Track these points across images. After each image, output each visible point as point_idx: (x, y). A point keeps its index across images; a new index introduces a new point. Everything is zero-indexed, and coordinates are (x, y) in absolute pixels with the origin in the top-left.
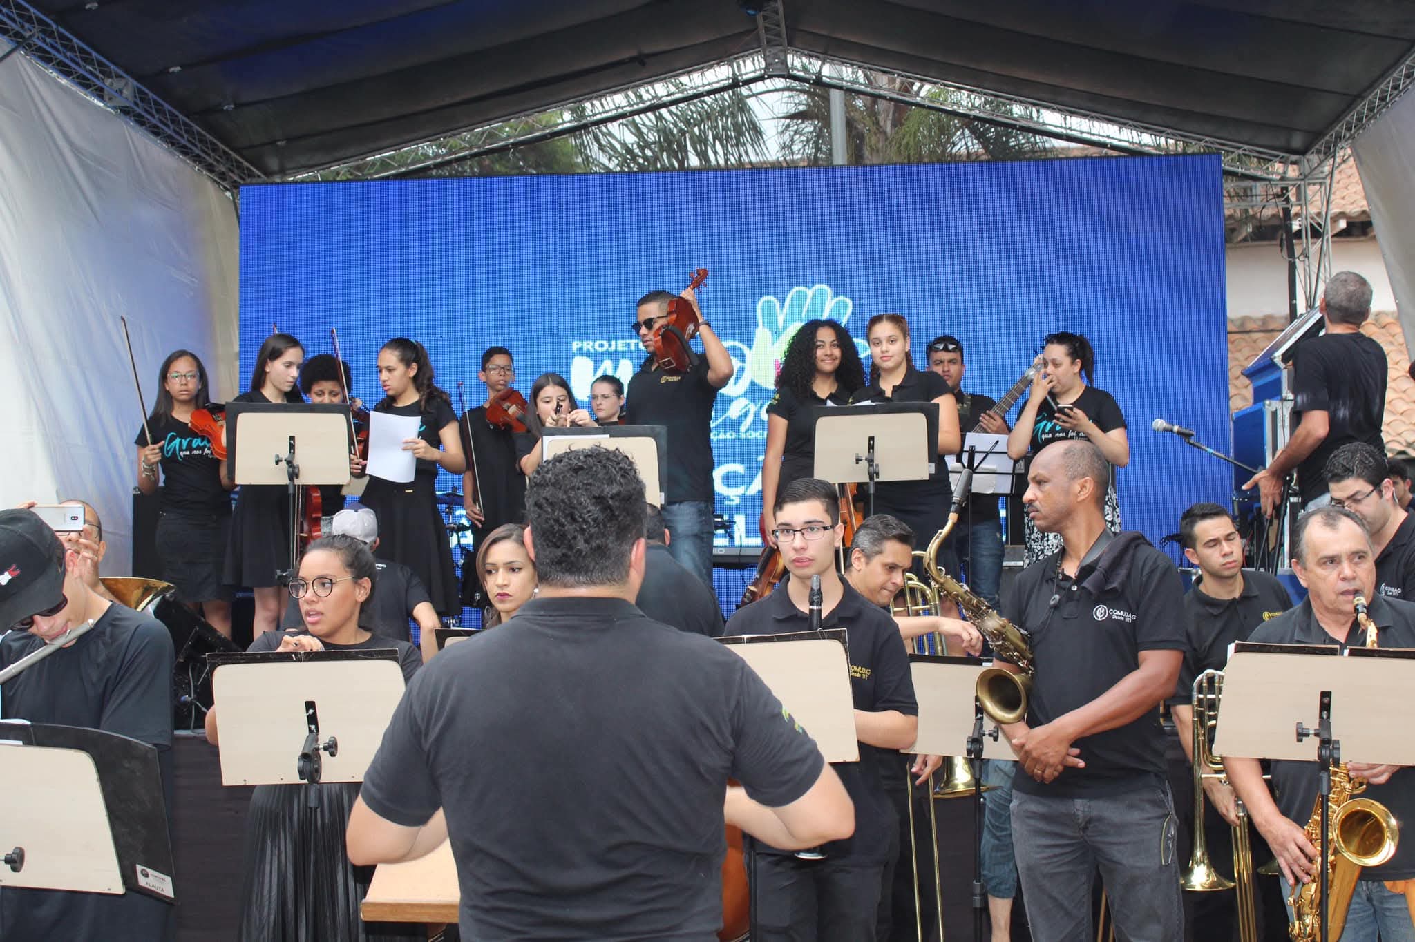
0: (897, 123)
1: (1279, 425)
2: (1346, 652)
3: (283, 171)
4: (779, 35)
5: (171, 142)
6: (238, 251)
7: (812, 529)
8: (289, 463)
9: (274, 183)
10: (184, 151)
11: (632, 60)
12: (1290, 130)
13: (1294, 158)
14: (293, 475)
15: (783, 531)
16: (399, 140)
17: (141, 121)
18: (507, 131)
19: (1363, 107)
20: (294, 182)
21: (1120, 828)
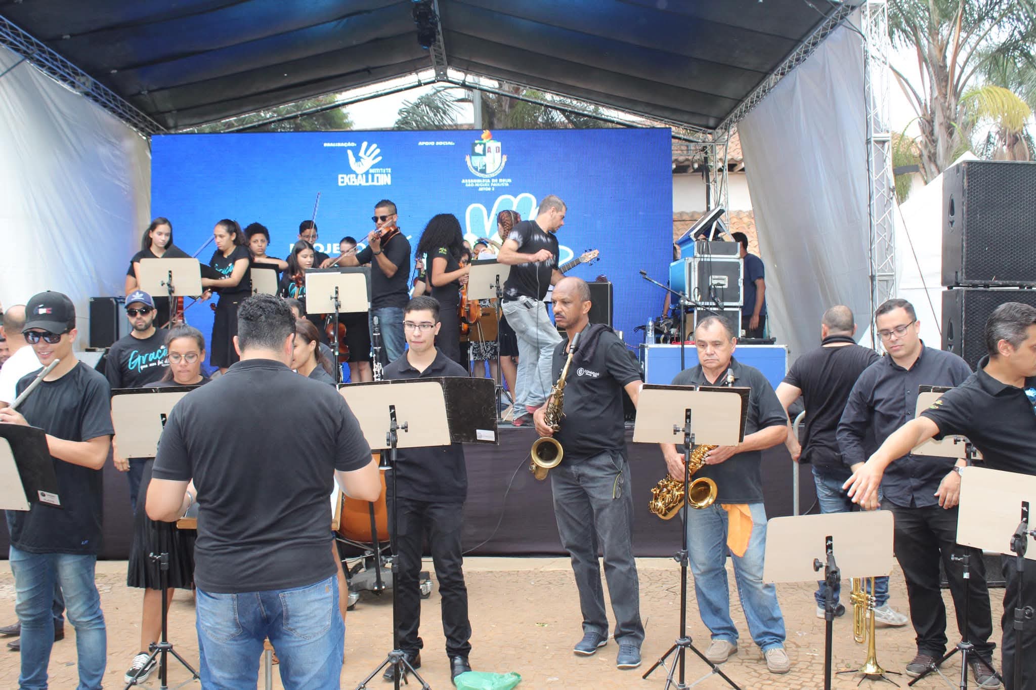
0: (511, 106)
1: (692, 270)
2: (698, 389)
3: (176, 127)
4: (442, 59)
5: (113, 111)
6: (150, 170)
7: (424, 326)
8: (169, 285)
9: (171, 134)
10: (121, 116)
11: (364, 70)
12: (708, 116)
13: (710, 131)
14: (171, 292)
15: (408, 325)
16: (239, 111)
17: (96, 100)
18: (309, 105)
19: (742, 106)
20: (181, 134)
21: (593, 479)
